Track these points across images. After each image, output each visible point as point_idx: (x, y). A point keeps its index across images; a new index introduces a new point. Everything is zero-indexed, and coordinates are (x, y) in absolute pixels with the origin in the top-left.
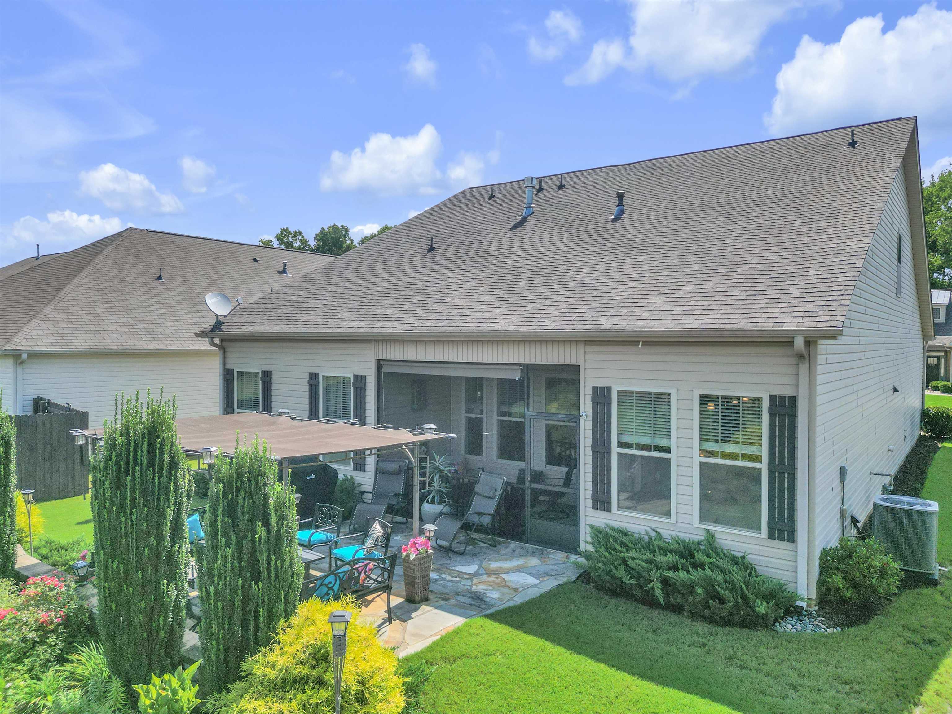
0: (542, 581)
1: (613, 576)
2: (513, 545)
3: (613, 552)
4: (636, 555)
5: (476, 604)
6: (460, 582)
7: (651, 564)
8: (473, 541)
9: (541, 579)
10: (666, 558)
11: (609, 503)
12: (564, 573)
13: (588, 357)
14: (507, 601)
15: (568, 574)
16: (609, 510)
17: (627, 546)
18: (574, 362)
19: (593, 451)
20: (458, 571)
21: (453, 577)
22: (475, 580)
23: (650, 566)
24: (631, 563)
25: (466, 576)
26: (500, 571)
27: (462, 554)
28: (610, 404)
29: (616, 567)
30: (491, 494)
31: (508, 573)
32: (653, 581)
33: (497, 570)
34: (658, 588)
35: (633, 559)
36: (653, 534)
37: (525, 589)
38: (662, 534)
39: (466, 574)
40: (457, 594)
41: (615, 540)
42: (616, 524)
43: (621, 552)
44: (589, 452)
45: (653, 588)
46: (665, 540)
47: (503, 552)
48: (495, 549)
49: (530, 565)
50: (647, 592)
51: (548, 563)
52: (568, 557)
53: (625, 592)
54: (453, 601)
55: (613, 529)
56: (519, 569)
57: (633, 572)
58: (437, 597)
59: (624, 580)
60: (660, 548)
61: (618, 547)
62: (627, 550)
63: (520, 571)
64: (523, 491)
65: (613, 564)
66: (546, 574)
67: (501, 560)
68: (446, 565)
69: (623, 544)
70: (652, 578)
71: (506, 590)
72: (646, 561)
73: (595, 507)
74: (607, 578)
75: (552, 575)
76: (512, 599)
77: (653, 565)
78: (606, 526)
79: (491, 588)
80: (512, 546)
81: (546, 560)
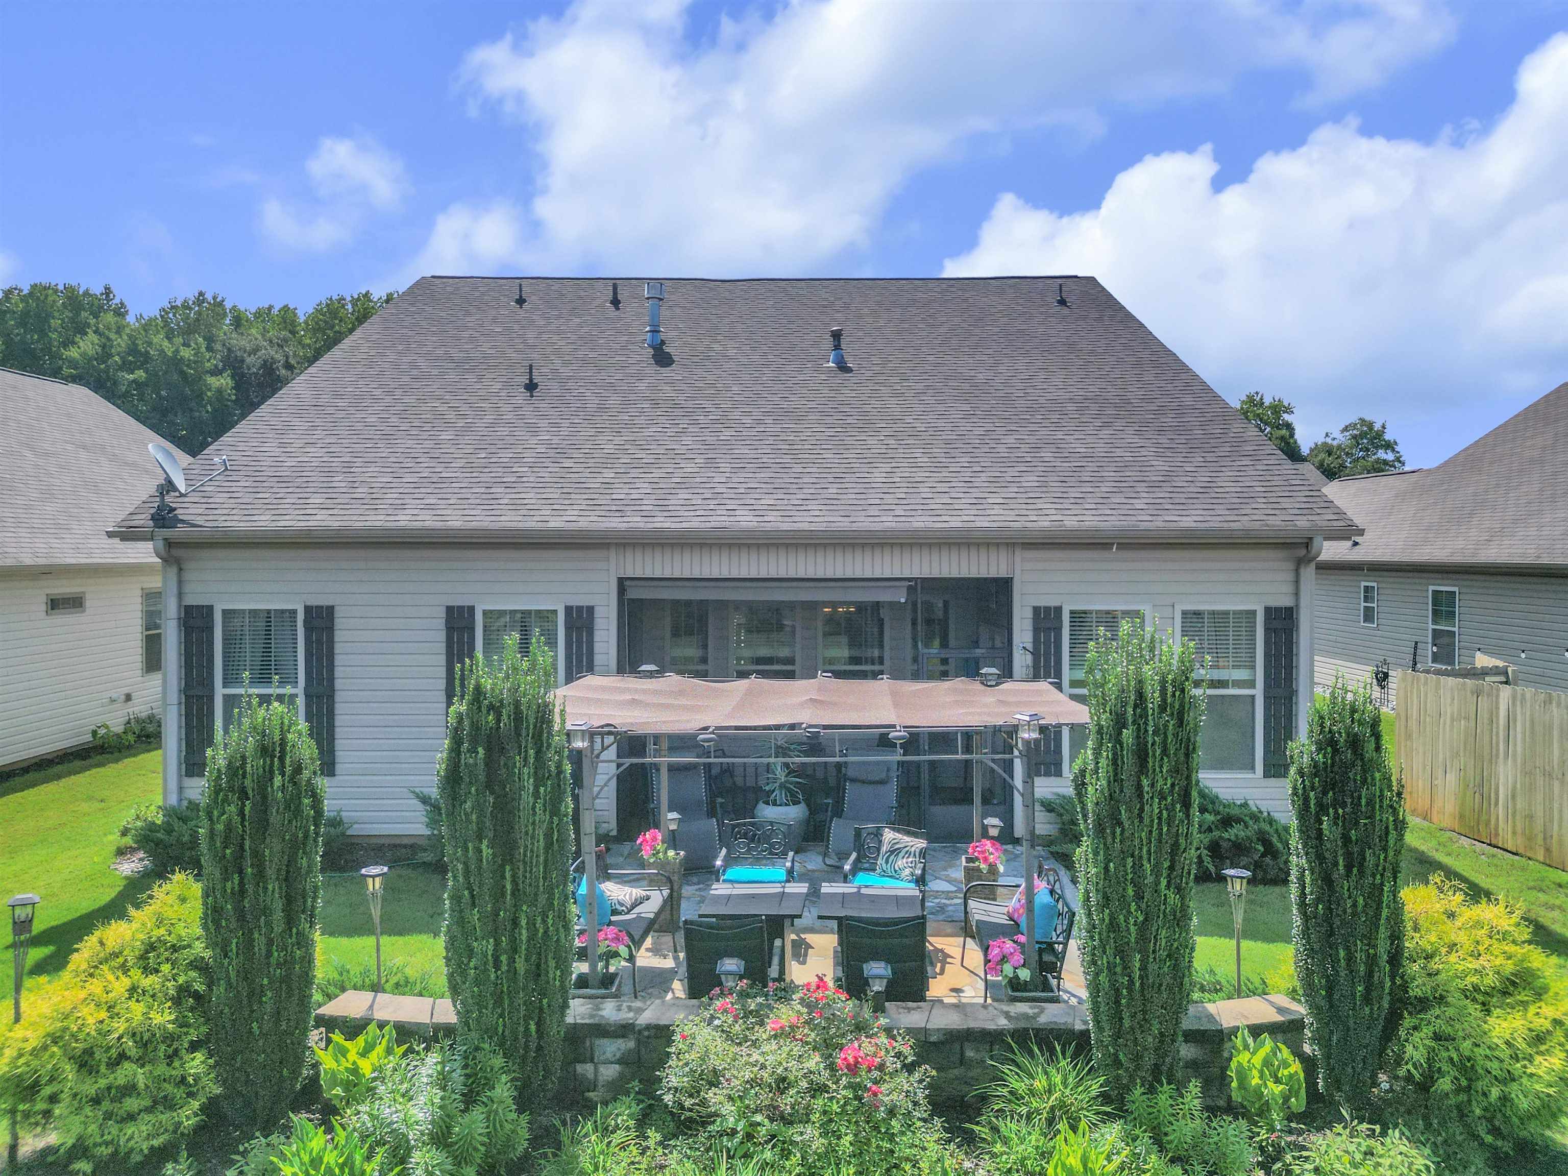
11: (1059, 764)
13: (1025, 565)
16: (1059, 774)
18: (1003, 574)
28: (1060, 628)
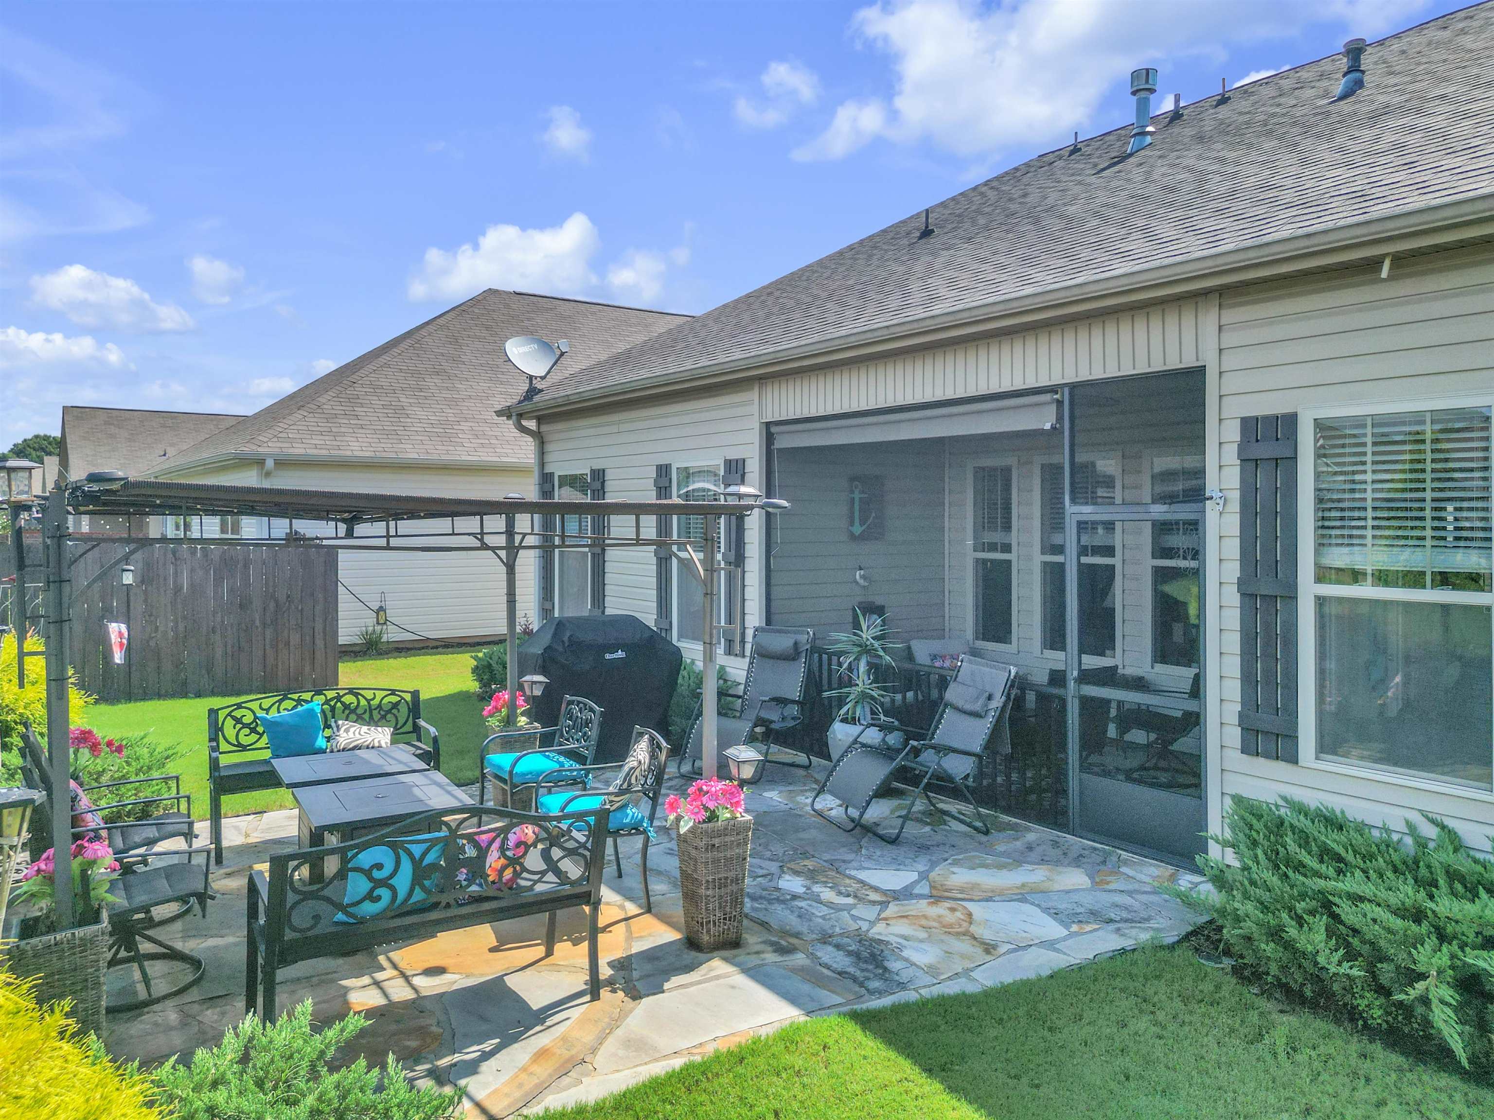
0: (1076, 934)
1: (1288, 945)
2: (1036, 833)
3: (1290, 873)
4: (1367, 890)
5: (858, 974)
6: (848, 908)
7: (1418, 921)
8: (937, 817)
9: (1075, 928)
10: (1471, 909)
11: (1292, 737)
12: (1148, 919)
13: (1228, 339)
14: (949, 978)
15: (1159, 922)
16: (1293, 760)
17: (1340, 859)
18: (1189, 361)
19: (1243, 595)
20: (862, 882)
21: (840, 893)
22: (892, 909)
23: (1414, 927)
24: (1347, 912)
25: (874, 896)
26: (968, 894)
27: (893, 841)
28: (1292, 460)
29: (1300, 921)
30: (977, 707)
31: (989, 899)
32: (1423, 976)
33: (962, 891)
34: (1442, 1002)
35: (1357, 899)
36: (1430, 832)
37: (1020, 948)
38: (1460, 833)
39: (876, 889)
40: (825, 939)
41: (1304, 840)
42: (1312, 799)
43: (1318, 875)
44: (1233, 597)
45: (1425, 1001)
46: (1472, 853)
47: (1001, 848)
48: (984, 838)
49: (1057, 887)
50: (1406, 1009)
51: (1111, 886)
52: (1173, 878)
53: (1330, 996)
54: (800, 959)
55: (1301, 809)
56: (1022, 896)
57: (1355, 942)
58: (764, 942)
59: (1321, 960)
60: (1452, 875)
61: (1312, 862)
62: (1339, 872)
63: (1023, 900)
64: (1063, 701)
65: (1291, 909)
66: (1094, 915)
67: (986, 866)
68: (837, 865)
69: (1325, 854)
70: (1421, 968)
71: (963, 946)
72: (1400, 912)
73: (1249, 748)
74: (1269, 948)
75: (1111, 921)
76: (967, 972)
77: (1425, 923)
78: (1280, 802)
79: (923, 935)
80: (1031, 837)
81: (1109, 879)
